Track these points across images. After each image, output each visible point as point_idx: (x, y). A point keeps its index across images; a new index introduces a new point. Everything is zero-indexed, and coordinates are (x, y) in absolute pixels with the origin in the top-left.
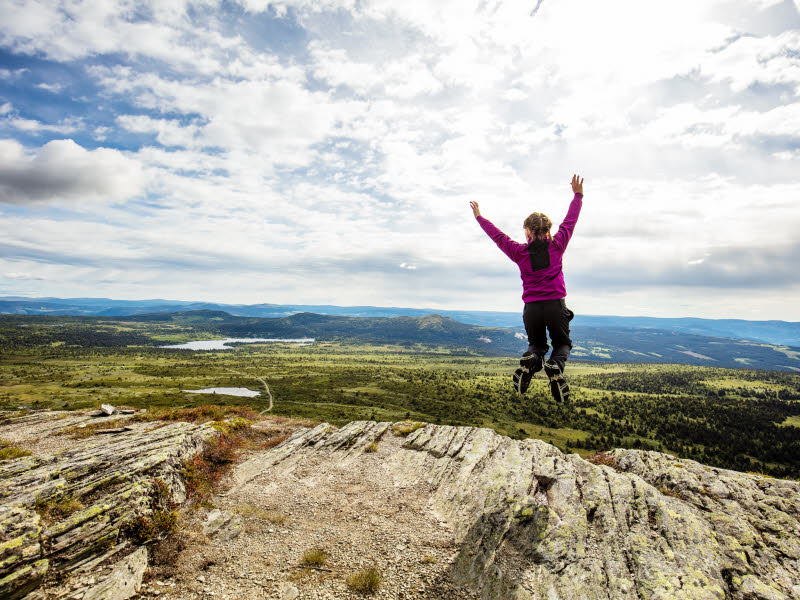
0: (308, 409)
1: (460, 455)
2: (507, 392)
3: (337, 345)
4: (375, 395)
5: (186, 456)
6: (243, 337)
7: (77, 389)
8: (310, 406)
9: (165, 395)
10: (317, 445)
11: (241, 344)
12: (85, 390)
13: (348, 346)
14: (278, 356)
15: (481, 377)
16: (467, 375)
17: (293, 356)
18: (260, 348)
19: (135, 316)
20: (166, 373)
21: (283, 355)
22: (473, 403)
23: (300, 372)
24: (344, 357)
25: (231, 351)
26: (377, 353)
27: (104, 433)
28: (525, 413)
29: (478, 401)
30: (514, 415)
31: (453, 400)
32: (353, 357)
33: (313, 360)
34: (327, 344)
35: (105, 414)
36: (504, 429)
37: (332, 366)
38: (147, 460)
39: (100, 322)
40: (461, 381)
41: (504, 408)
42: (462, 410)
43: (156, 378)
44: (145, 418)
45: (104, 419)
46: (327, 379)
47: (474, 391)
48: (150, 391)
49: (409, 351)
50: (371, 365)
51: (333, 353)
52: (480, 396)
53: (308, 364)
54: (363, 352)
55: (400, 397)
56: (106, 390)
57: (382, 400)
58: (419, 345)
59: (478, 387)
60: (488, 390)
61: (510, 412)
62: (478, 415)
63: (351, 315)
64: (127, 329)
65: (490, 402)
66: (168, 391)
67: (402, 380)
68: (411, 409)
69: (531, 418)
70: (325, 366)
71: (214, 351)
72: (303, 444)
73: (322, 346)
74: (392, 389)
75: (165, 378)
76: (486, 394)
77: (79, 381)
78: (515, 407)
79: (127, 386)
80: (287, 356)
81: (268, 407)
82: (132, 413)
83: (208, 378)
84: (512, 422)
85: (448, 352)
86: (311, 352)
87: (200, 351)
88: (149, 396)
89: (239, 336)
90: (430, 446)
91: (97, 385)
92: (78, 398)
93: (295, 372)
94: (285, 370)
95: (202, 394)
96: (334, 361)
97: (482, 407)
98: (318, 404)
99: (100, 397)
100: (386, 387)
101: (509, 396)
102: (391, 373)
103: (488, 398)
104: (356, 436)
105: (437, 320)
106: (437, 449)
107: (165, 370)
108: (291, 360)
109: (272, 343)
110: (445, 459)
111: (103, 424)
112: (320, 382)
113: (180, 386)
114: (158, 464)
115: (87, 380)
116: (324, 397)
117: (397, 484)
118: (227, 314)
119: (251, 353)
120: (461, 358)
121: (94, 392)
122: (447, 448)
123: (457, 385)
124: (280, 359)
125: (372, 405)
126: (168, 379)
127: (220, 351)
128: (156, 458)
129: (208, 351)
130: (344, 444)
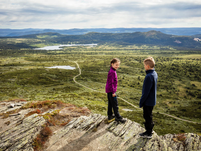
0: (95, 75)
1: (123, 137)
2: (187, 67)
3: (107, 46)
4: (124, 69)
5: (35, 137)
6: (66, 44)
7: (4, 67)
8: (96, 73)
9: (38, 69)
10: (77, 128)
11: (66, 47)
12: (7, 67)
13: (112, 47)
14: (82, 52)
15: (175, 60)
16: (168, 59)
17: (88, 52)
18: (74, 49)
19: (21, 36)
20: (37, 60)
21: (84, 52)
22: (170, 72)
23: (91, 59)
24: (110, 52)
25: (62, 50)
26: (125, 50)
27: (12, 116)
28: (196, 77)
29: (172, 71)
30: (190, 77)
31: (160, 71)
32: (114, 51)
33: (96, 53)
34: (103, 46)
35: (11, 107)
36: (185, 84)
37: (105, 56)
38: (22, 144)
39: (8, 39)
40: (164, 62)
41: (185, 74)
42: (164, 75)
43: (33, 62)
44: (25, 108)
45: (12, 109)
46: (103, 62)
47: (171, 67)
48: (32, 67)
49: (140, 48)
50: (122, 55)
51: (105, 50)
52: (173, 69)
53: (95, 56)
54: (119, 50)
55: (135, 69)
56: (15, 67)
57: (128, 71)
58: (145, 46)
59: (173, 65)
60: (178, 66)
61: (188, 76)
62: (172, 78)
63: (113, 32)
64: (19, 42)
65: (178, 72)
66: (39, 67)
67: (137, 62)
68: (141, 75)
69: (198, 79)
70: (102, 56)
71: (55, 50)
72: (72, 128)
73: (100, 47)
74: (132, 66)
75: (37, 62)
76: (176, 68)
77: (4, 64)
78: (191, 74)
79: (23, 65)
80: (86, 52)
81: (79, 73)
82: (21, 105)
83: (54, 62)
84: (189, 81)
85: (159, 48)
86: (96, 50)
87: (49, 51)
88: (32, 69)
89: (65, 44)
90: (114, 131)
91: (11, 65)
92: (5, 71)
93: (89, 59)
94: (85, 58)
95: (52, 69)
96: (106, 54)
97: (174, 74)
98: (100, 73)
99: (13, 70)
100: (129, 65)
101: (188, 69)
102: (131, 59)
103: (178, 69)
104: (90, 124)
105: (154, 33)
106: (116, 133)
107: (37, 59)
108: (87, 54)
109: (78, 46)
110: (117, 138)
111: (11, 111)
112: (100, 63)
113: (43, 65)
114: (25, 145)
115: (7, 63)
116: (102, 69)
117: (98, 148)
118: (59, 34)
119: (70, 51)
120: (165, 51)
121: (10, 68)
122: (120, 132)
123: (162, 64)
124: (83, 53)
125: (123, 73)
126: (38, 63)
127: (57, 50)
128: (24, 143)
129: (53, 51)
130: (86, 128)
